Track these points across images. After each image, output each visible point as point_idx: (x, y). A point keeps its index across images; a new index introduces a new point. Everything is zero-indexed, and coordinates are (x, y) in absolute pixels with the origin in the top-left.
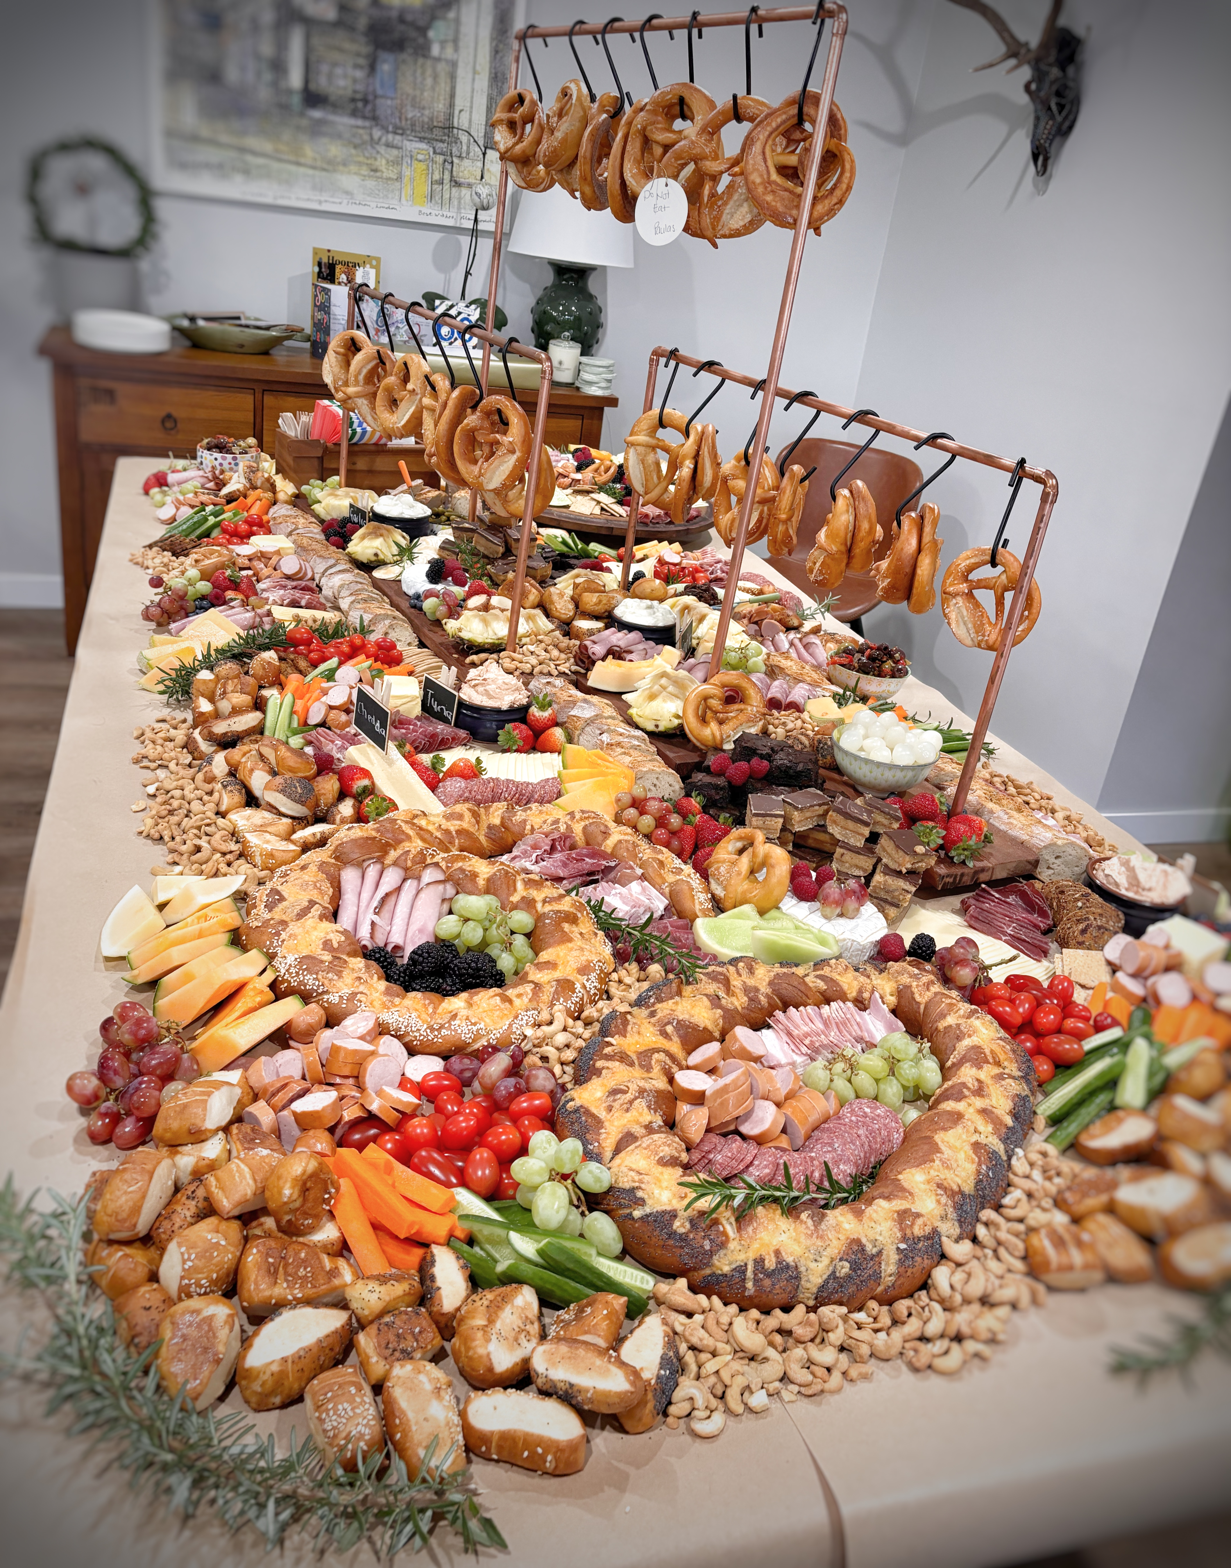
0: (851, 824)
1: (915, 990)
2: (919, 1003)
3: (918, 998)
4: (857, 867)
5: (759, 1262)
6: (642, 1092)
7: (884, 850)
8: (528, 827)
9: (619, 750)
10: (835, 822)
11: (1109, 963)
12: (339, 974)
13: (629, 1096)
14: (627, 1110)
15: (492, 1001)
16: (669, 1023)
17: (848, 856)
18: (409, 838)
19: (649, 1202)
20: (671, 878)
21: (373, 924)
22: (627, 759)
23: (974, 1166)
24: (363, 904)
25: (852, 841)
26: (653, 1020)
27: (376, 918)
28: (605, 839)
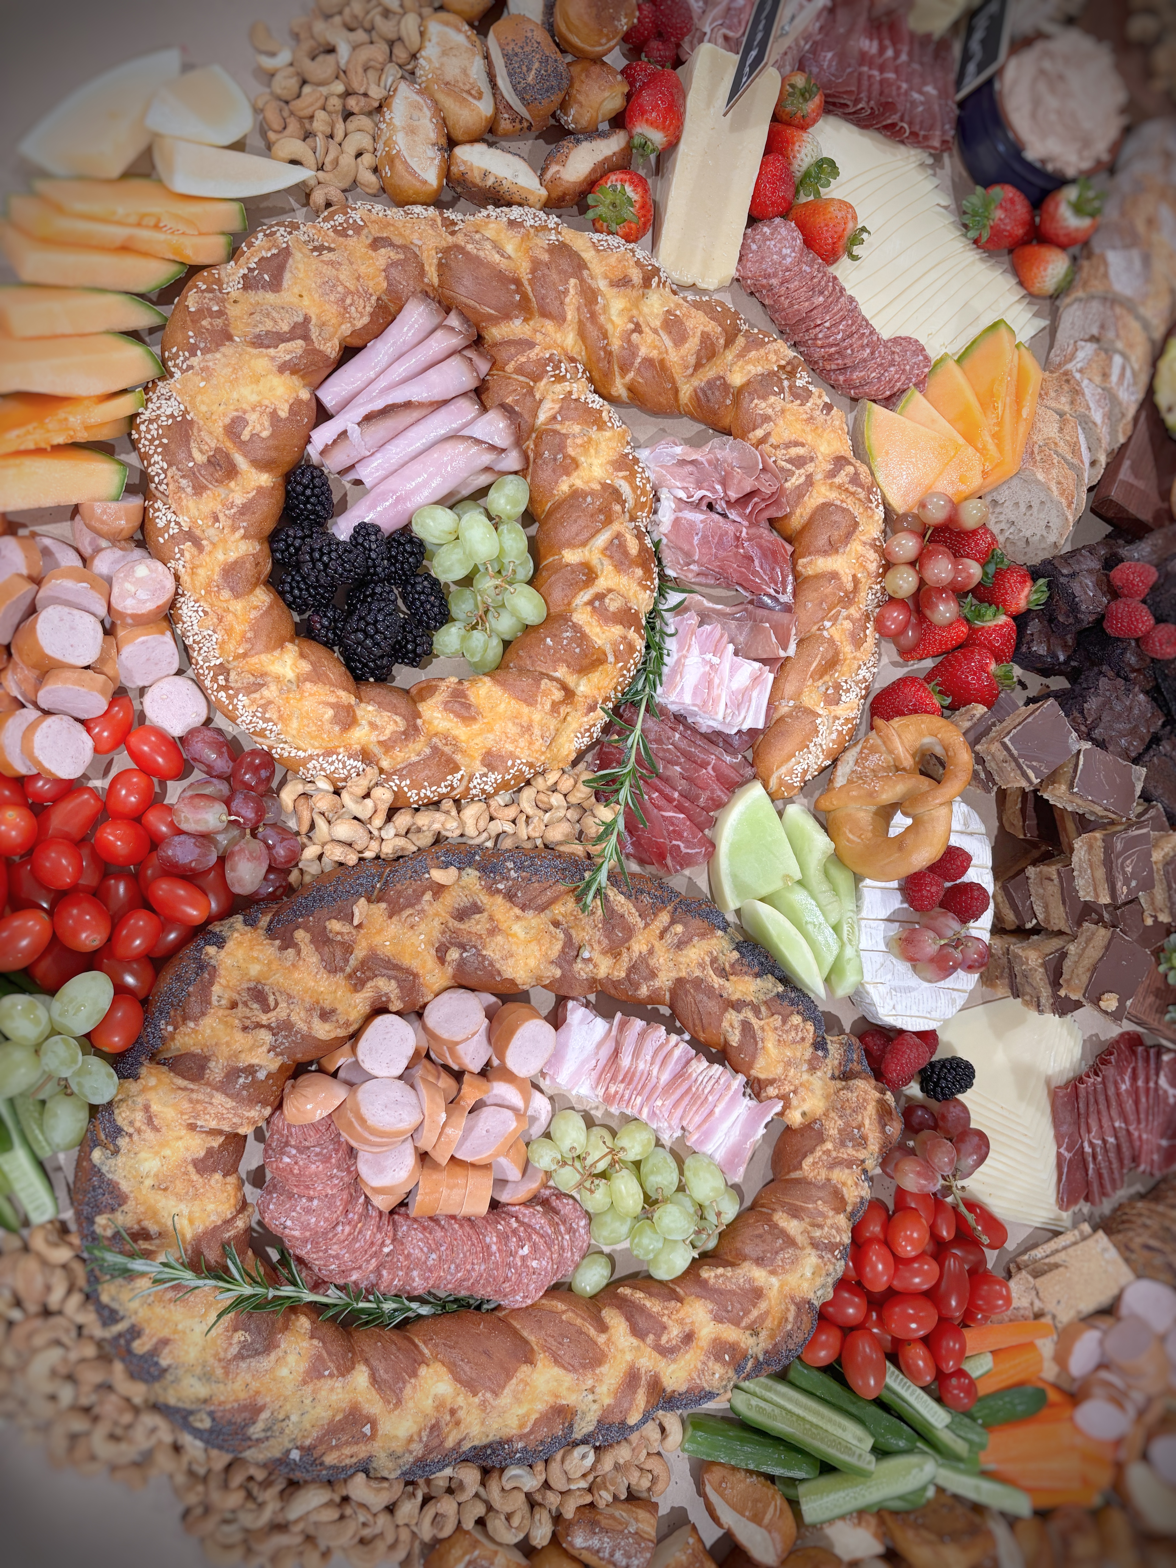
0: (1101, 873)
1: (818, 1153)
2: (799, 1167)
3: (807, 1163)
4: (1046, 907)
5: (135, 1332)
6: (287, 1026)
7: (1088, 941)
8: (759, 433)
9: (1064, 403)
10: (1091, 847)
11: (1117, 1299)
12: (199, 489)
13: (264, 1019)
14: (245, 1029)
15: (321, 709)
16: (463, 947)
17: (1053, 888)
18: (559, 319)
19: (120, 1160)
20: (812, 699)
21: (344, 434)
22: (1050, 429)
23: (515, 1431)
24: (382, 383)
25: (1080, 883)
26: (454, 924)
27: (354, 432)
28: (825, 553)
